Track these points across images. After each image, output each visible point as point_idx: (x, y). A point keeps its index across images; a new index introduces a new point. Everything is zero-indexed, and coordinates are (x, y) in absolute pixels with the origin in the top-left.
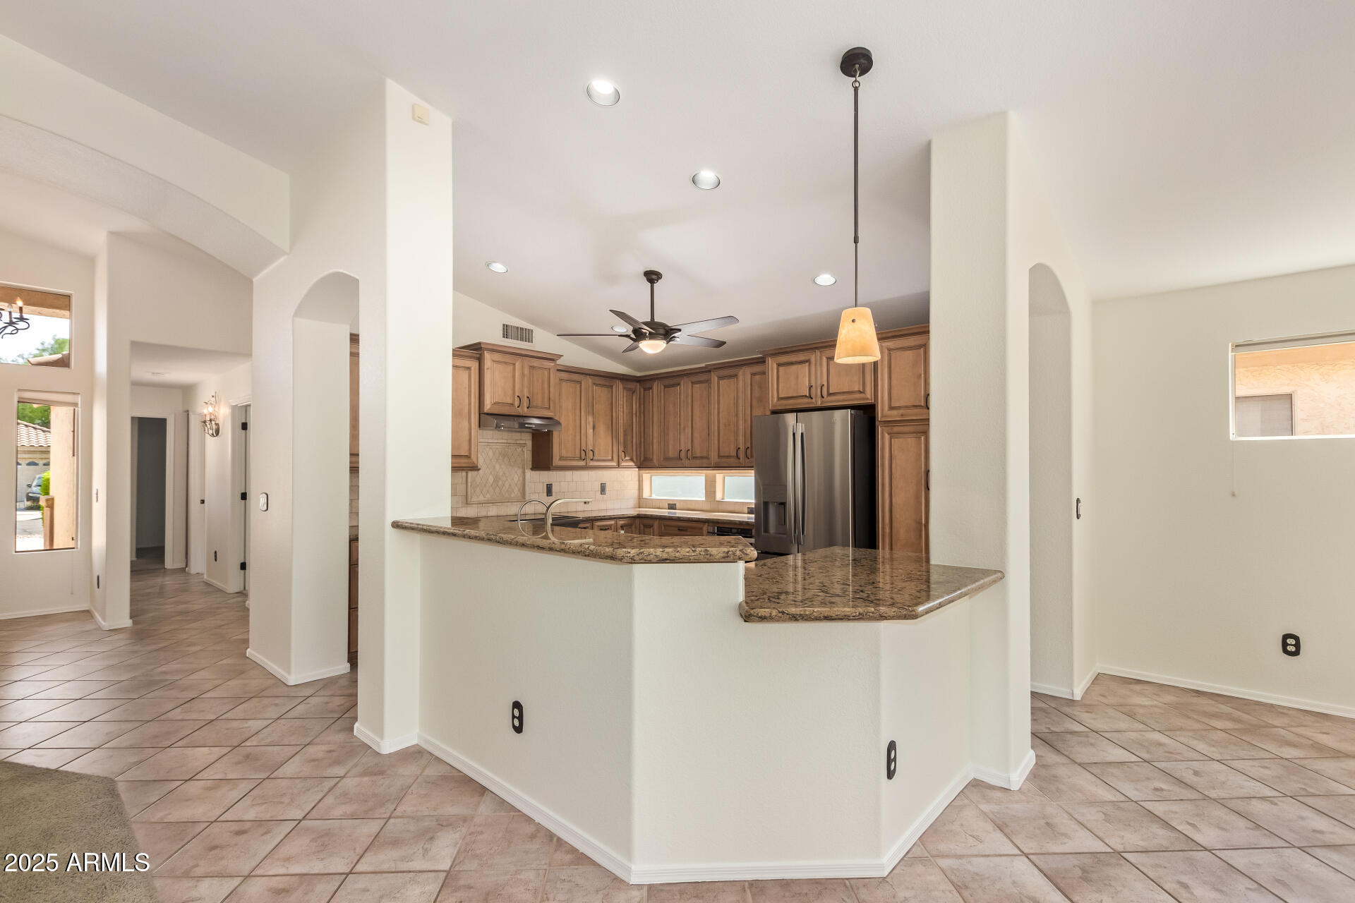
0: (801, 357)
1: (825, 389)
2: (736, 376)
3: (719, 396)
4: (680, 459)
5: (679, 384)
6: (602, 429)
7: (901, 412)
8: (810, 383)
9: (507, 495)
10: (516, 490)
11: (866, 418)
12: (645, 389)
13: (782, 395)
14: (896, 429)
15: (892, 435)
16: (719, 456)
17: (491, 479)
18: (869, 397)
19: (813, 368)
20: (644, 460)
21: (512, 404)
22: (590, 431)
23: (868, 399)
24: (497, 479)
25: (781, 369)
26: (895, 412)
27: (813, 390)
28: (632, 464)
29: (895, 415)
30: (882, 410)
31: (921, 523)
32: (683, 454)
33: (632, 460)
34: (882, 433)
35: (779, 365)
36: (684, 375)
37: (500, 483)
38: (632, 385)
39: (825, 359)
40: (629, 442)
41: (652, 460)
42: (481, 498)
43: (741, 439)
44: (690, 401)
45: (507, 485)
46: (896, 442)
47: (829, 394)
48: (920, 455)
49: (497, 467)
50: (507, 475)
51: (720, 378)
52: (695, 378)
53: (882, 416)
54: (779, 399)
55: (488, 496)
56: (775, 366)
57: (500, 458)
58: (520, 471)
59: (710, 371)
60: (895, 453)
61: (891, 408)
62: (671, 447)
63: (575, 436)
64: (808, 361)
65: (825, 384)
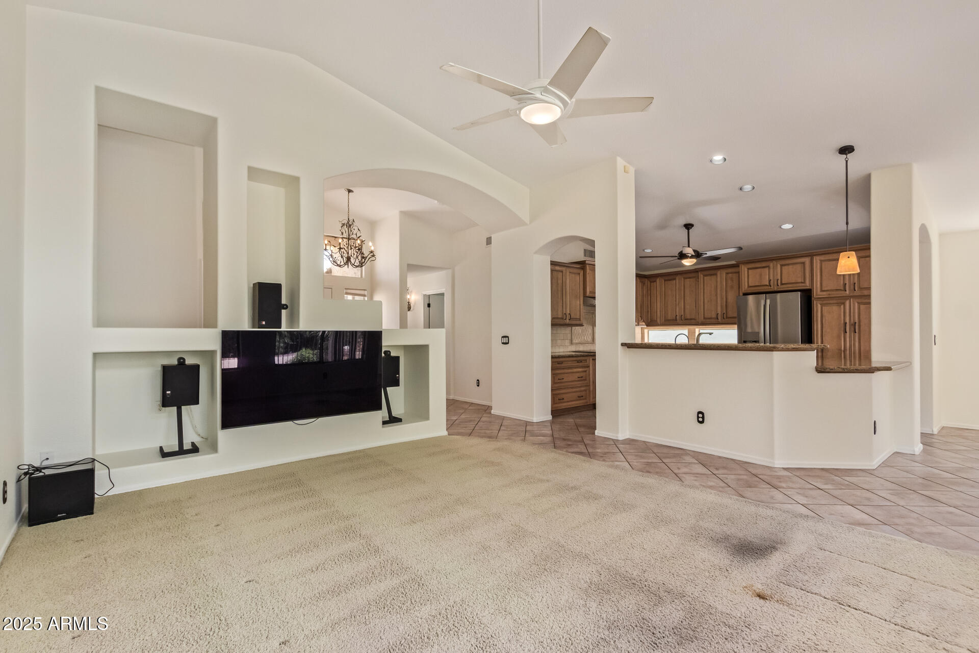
0: (764, 264)
1: (779, 282)
2: (716, 274)
3: (704, 285)
4: (676, 320)
5: (675, 279)
7: (828, 293)
8: (769, 278)
11: (807, 296)
12: (651, 282)
13: (750, 285)
14: (825, 302)
15: (822, 305)
16: (704, 318)
18: (808, 285)
19: (771, 271)
20: (651, 321)
23: (807, 286)
25: (750, 271)
26: (825, 293)
27: (772, 282)
28: (644, 323)
29: (825, 294)
30: (817, 292)
31: (841, 350)
32: (678, 318)
33: (644, 321)
34: (816, 304)
35: (748, 269)
36: (680, 274)
39: (779, 266)
41: (656, 321)
42: (577, 341)
43: (719, 308)
44: (683, 288)
46: (825, 309)
47: (782, 284)
48: (840, 315)
51: (705, 276)
52: (685, 276)
53: (816, 295)
54: (749, 286)
56: (746, 269)
59: (697, 272)
60: (825, 314)
61: (822, 291)
62: (669, 314)
64: (769, 267)
65: (779, 278)
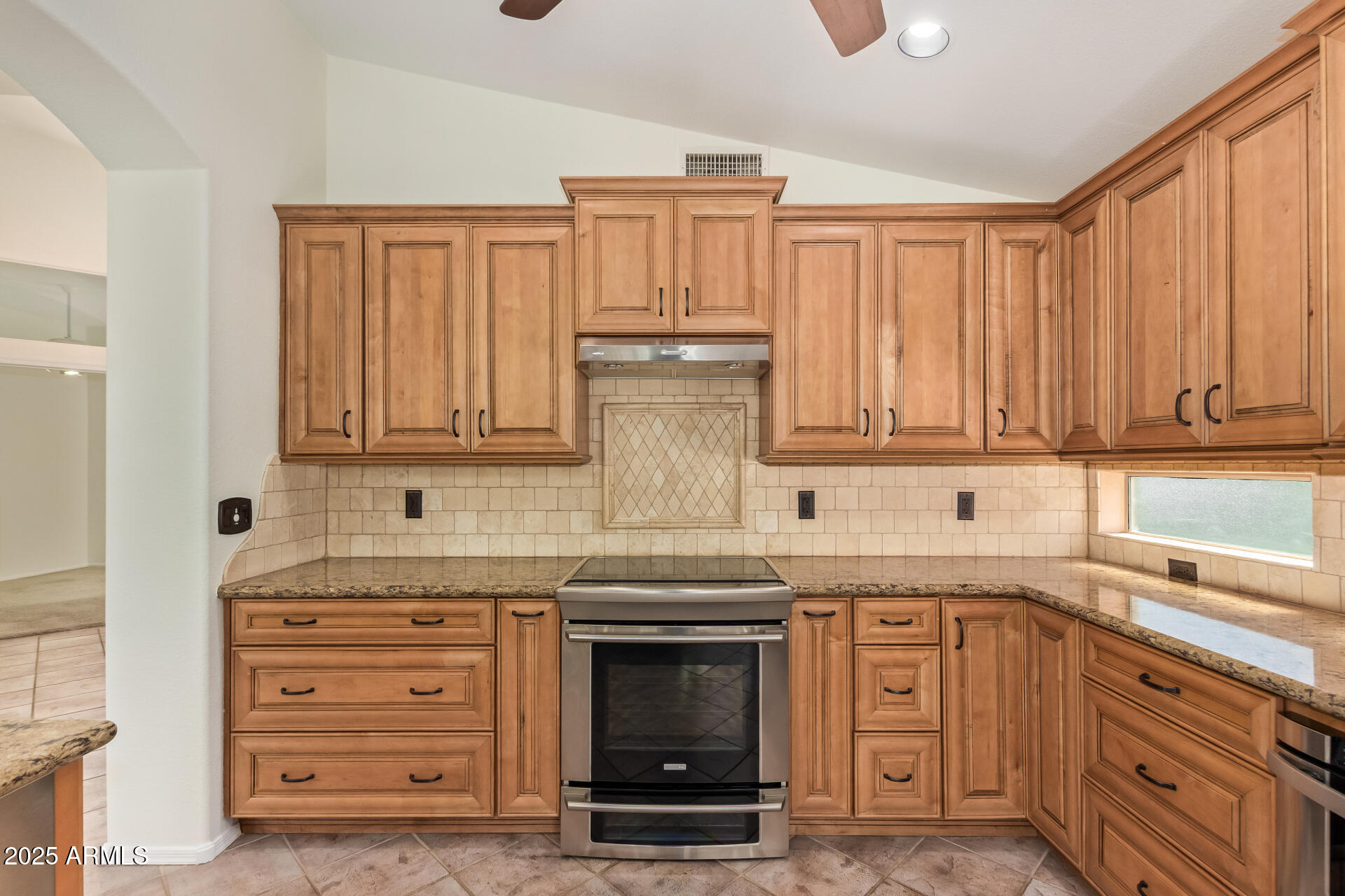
4: (1183, 420)
6: (925, 355)
9: (697, 513)
10: (720, 504)
12: (1074, 233)
17: (659, 479)
20: (1074, 432)
21: (646, 309)
22: (888, 363)
24: (672, 477)
28: (1034, 442)
32: (1193, 406)
37: (681, 486)
38: (1037, 232)
40: (1024, 384)
41: (1095, 431)
42: (636, 517)
45: (697, 491)
49: (674, 454)
50: (697, 471)
55: (652, 513)
57: (681, 434)
58: (729, 463)
62: (1150, 385)
63: (840, 376)
